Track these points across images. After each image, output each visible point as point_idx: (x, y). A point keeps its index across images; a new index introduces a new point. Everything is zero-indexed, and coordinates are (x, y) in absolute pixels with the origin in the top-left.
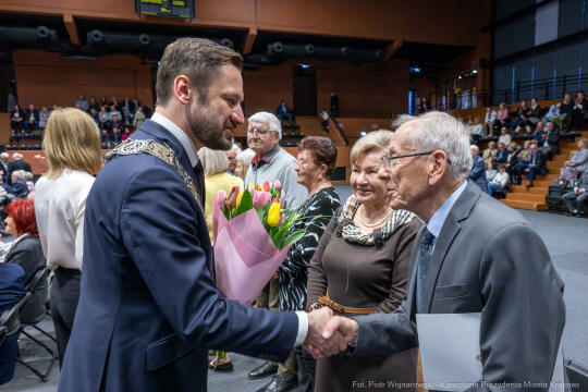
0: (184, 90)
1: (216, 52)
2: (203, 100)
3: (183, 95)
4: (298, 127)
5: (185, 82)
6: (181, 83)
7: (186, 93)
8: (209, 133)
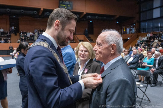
0: (57, 25)
1: (71, 15)
2: (63, 29)
3: (57, 26)
4: (90, 37)
5: (59, 22)
6: (57, 23)
7: (58, 26)
8: (62, 40)
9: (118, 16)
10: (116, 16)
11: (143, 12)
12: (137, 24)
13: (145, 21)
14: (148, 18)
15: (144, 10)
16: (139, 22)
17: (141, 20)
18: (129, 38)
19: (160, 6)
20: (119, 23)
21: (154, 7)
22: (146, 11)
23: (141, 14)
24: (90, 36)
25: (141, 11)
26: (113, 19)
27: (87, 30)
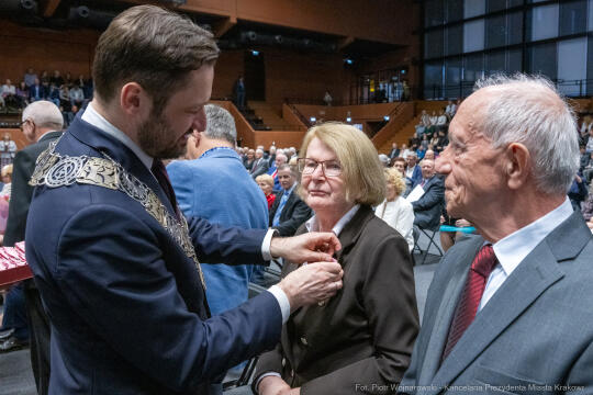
9: (349, 40)
10: (345, 37)
11: (433, 29)
12: (412, 69)
13: (438, 61)
14: (446, 53)
15: (435, 23)
16: (421, 63)
17: (426, 56)
18: (387, 118)
19: (484, 13)
20: (353, 64)
21: (466, 16)
22: (442, 27)
23: (426, 36)
24: (253, 105)
25: (427, 26)
26: (334, 47)
27: (242, 84)
